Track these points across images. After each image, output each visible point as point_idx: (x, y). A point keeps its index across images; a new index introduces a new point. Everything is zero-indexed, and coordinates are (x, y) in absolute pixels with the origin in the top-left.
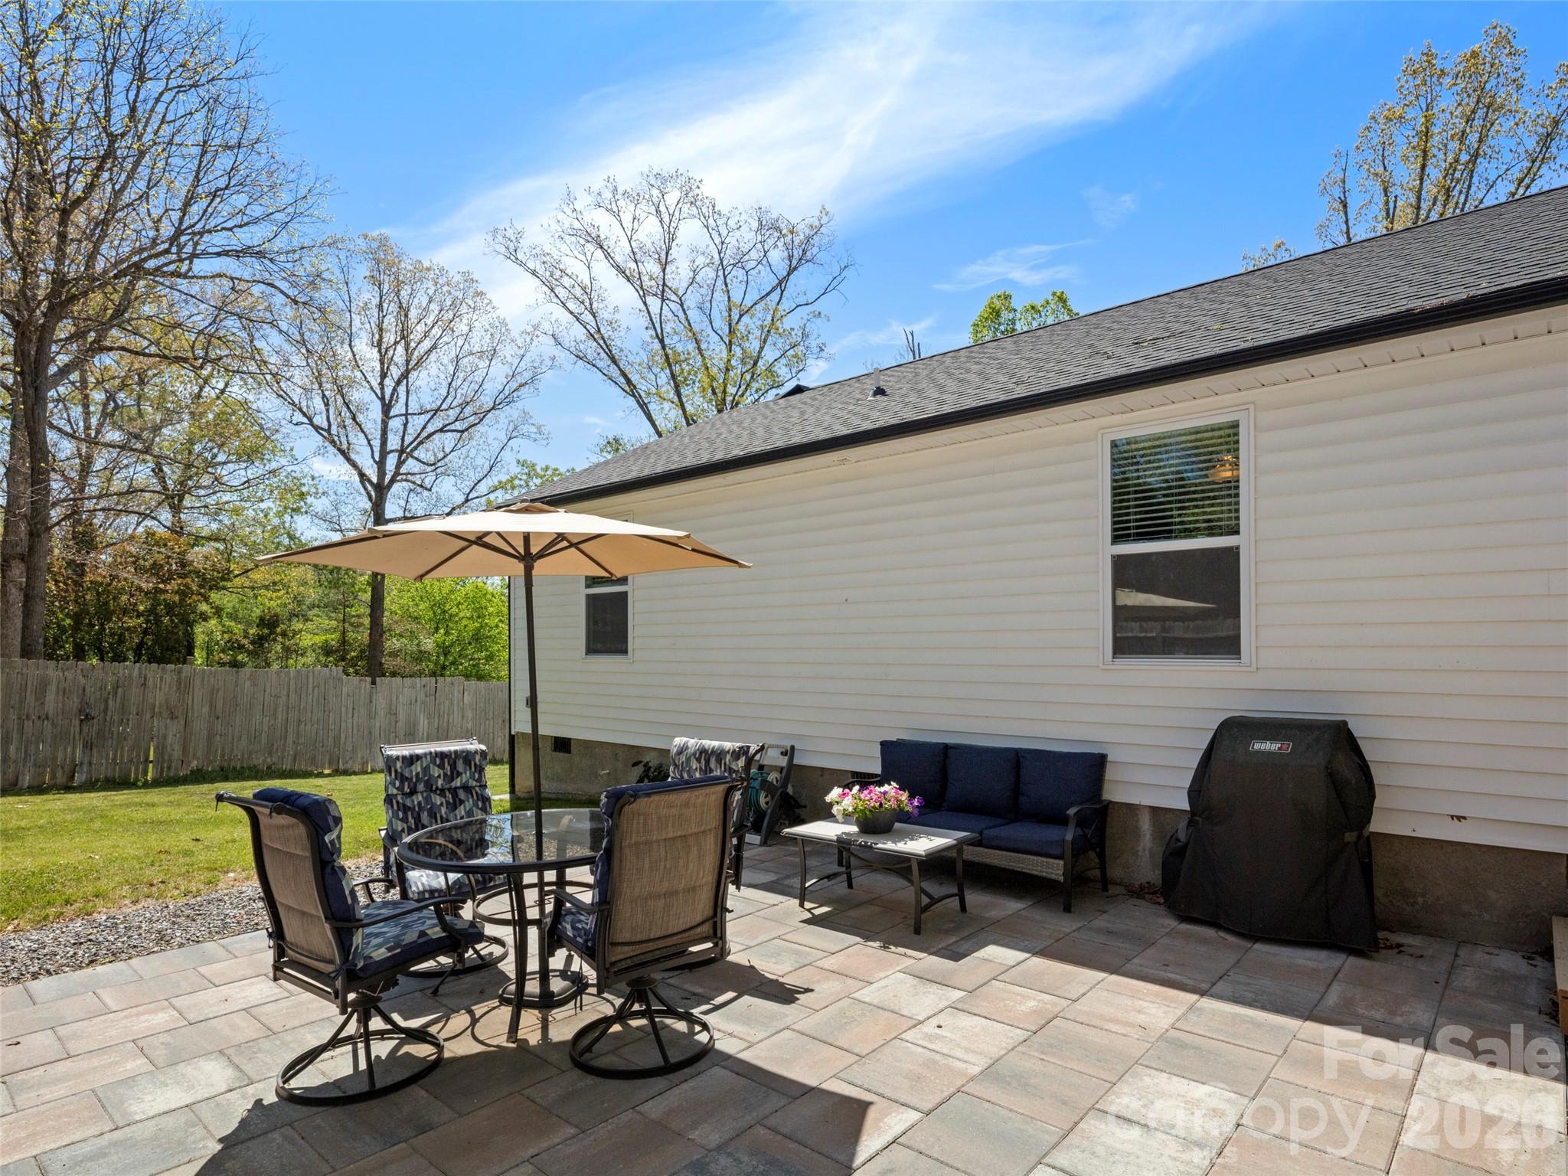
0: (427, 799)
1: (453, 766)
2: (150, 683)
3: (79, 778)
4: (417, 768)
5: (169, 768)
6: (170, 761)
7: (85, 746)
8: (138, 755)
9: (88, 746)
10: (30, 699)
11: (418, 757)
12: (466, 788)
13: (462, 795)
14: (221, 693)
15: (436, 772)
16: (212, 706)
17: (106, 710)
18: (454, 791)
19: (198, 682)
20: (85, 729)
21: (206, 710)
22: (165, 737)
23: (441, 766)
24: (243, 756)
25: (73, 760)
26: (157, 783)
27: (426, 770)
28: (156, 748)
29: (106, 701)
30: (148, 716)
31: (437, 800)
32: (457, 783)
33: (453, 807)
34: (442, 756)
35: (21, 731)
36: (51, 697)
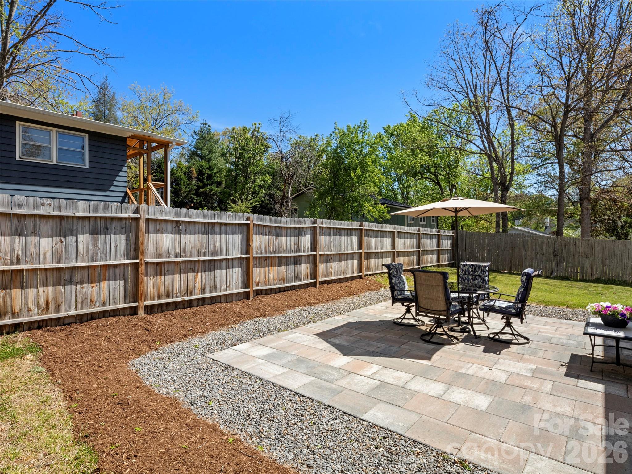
0: (468, 277)
1: (475, 269)
2: (577, 244)
3: (555, 274)
4: (466, 268)
5: (586, 276)
6: (586, 273)
7: (555, 264)
8: (574, 270)
9: (557, 264)
10: (538, 248)
11: (466, 265)
12: (480, 276)
13: (477, 277)
14: (607, 249)
15: (470, 270)
16: (603, 254)
17: (562, 253)
18: (476, 276)
19: (597, 245)
20: (555, 259)
21: (600, 255)
22: (584, 264)
23: (472, 268)
24: (619, 275)
25: (552, 269)
26: (582, 280)
27: (468, 268)
28: (581, 268)
29: (562, 250)
30: (577, 256)
31: (470, 277)
32: (477, 274)
33: (474, 280)
34: (473, 265)
35: (536, 258)
36: (544, 247)
